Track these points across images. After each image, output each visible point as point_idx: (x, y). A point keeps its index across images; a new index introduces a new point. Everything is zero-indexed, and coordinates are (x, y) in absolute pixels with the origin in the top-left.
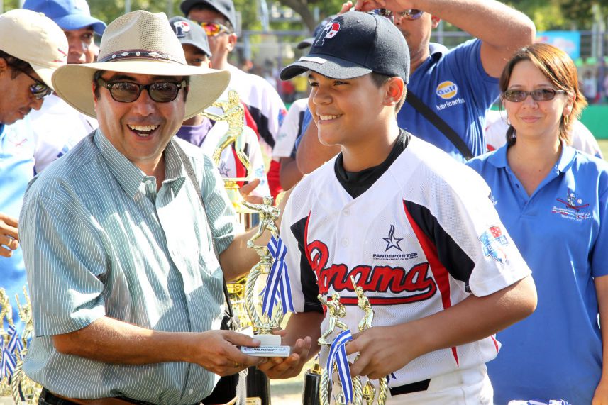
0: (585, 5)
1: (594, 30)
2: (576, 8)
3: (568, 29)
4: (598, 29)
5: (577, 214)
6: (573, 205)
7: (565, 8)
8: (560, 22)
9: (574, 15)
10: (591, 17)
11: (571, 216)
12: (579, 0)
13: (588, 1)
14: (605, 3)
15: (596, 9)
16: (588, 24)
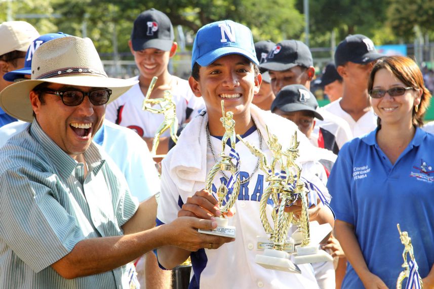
0: (409, 26)
1: (416, 44)
2: (403, 28)
3: (397, 43)
4: (419, 42)
5: (428, 178)
6: (425, 171)
7: (396, 29)
8: (392, 38)
9: (401, 33)
10: (413, 34)
11: (424, 179)
12: (405, 22)
13: (411, 23)
14: (423, 25)
15: (417, 29)
16: (411, 40)
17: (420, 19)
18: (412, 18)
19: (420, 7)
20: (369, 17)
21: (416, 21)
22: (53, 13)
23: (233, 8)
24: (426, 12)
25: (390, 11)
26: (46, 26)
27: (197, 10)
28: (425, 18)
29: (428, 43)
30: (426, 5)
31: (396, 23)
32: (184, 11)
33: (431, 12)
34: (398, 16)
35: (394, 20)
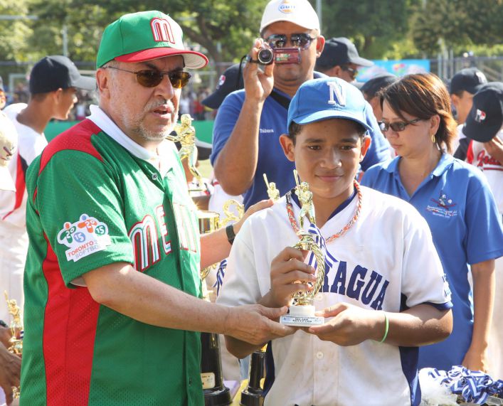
0: (433, 39)
1: (439, 58)
2: (426, 41)
3: (419, 57)
4: (442, 57)
5: (446, 212)
6: (444, 204)
7: (417, 41)
8: (413, 51)
9: (424, 46)
10: (438, 48)
11: (441, 213)
12: (428, 34)
13: (435, 35)
14: (448, 37)
15: (441, 42)
16: (435, 54)
17: (444, 31)
18: (436, 29)
19: (446, 18)
20: (388, 27)
21: (440, 32)
22: (28, 15)
23: (236, 13)
24: (452, 24)
25: (412, 22)
26: (20, 29)
27: (195, 14)
28: (450, 29)
29: (452, 58)
30: (452, 15)
31: (418, 35)
32: (180, 16)
33: (457, 23)
34: (421, 27)
35: (416, 31)
